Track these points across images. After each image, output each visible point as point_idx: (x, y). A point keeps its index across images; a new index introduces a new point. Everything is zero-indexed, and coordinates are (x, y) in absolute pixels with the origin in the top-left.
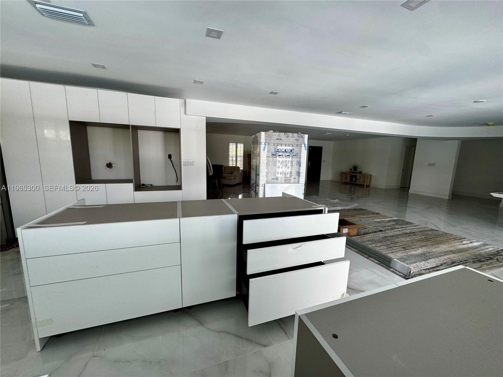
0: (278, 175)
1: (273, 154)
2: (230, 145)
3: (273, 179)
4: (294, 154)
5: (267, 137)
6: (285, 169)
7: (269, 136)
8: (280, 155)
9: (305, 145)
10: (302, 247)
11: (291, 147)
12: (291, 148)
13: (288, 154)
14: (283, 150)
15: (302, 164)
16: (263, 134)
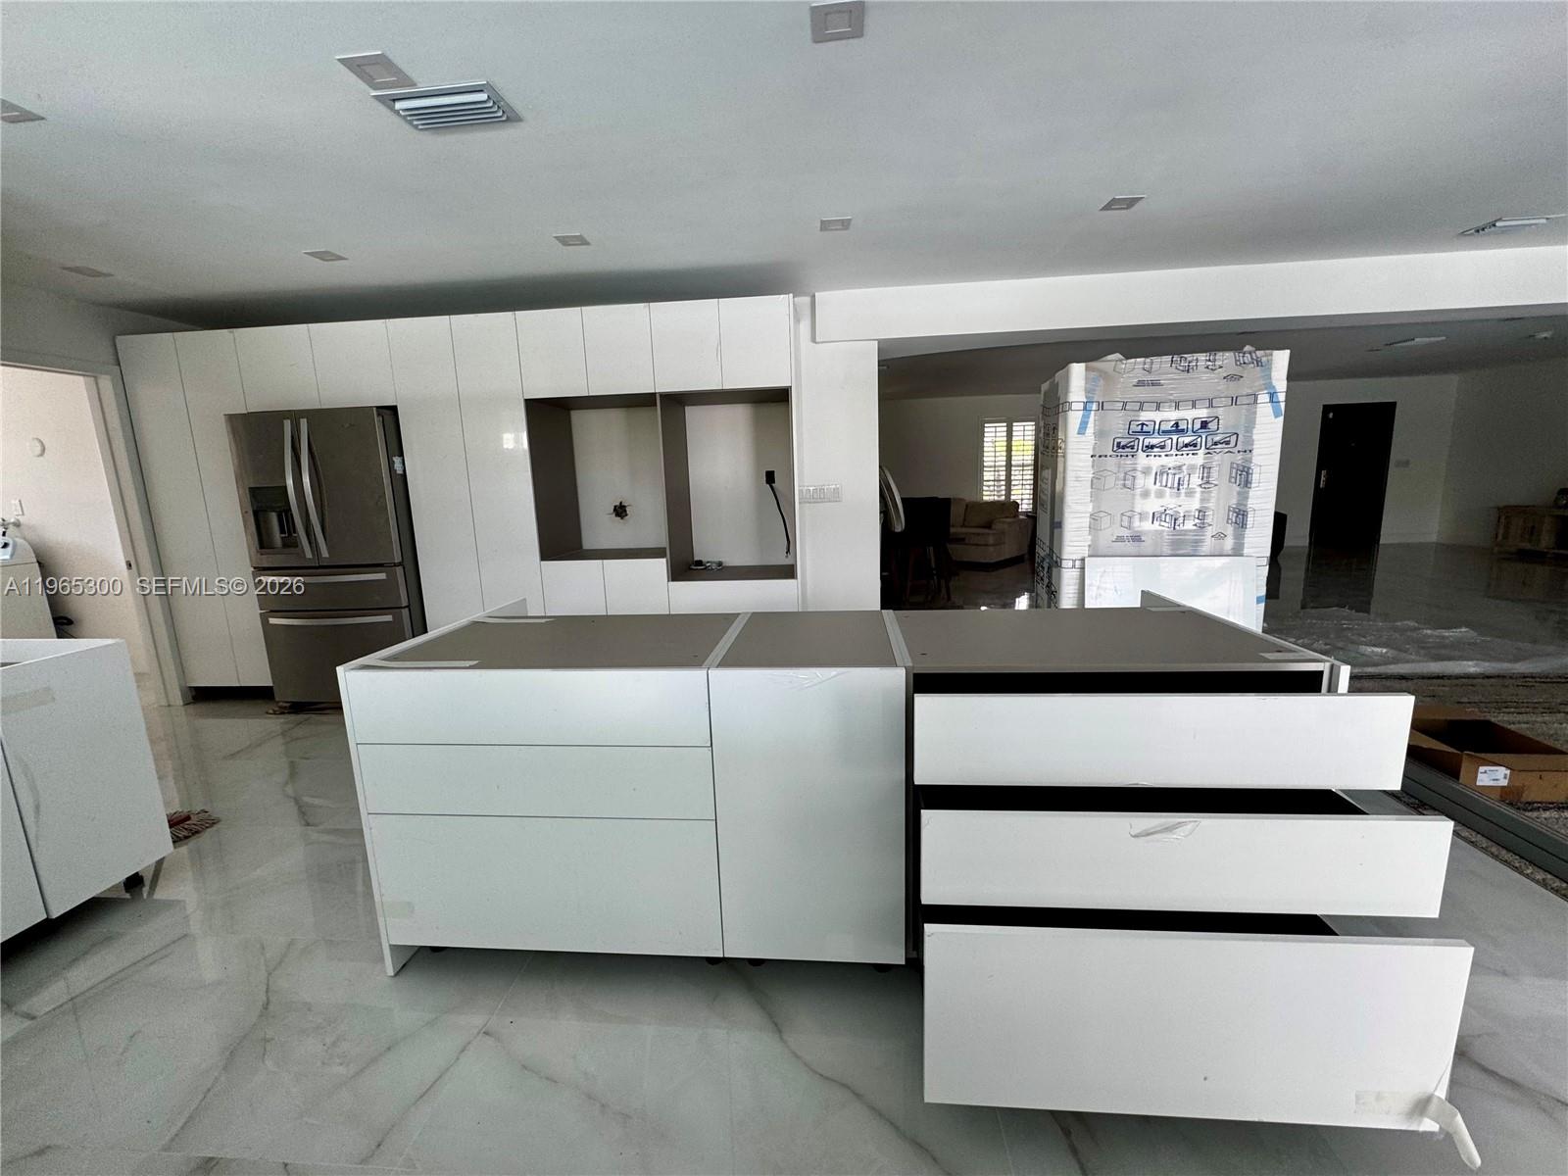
0: (1143, 524)
1: (1119, 443)
2: (986, 430)
3: (1120, 539)
4: (1217, 439)
5: (1094, 380)
6: (1174, 500)
7: (1104, 374)
8: (1152, 447)
9: (1272, 395)
10: (1180, 833)
11: (1205, 411)
12: (1202, 413)
13: (1187, 440)
14: (1167, 427)
15: (1255, 477)
16: (1077, 370)
